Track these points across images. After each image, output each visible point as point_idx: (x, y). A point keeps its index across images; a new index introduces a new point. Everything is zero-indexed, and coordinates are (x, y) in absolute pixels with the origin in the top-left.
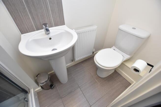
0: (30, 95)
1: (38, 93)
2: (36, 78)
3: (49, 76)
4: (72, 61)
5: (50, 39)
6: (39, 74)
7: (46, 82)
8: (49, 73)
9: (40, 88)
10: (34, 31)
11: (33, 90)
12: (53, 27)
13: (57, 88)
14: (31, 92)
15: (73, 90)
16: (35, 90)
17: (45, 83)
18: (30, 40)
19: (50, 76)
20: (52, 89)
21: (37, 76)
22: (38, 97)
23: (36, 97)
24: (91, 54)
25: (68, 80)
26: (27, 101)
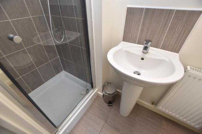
0: (92, 91)
1: (98, 96)
2: (106, 84)
3: (115, 92)
4: (152, 104)
5: (142, 59)
6: (110, 83)
7: (109, 94)
8: (118, 90)
9: (102, 94)
10: (135, 43)
11: (97, 91)
12: (159, 48)
13: (112, 110)
14: (95, 90)
15: (121, 132)
16: (98, 91)
17: (107, 94)
18: (124, 49)
19: (115, 94)
20: (108, 105)
21: (108, 83)
22: (95, 99)
23: (94, 97)
24: (197, 126)
25: (127, 117)
26: (87, 93)
